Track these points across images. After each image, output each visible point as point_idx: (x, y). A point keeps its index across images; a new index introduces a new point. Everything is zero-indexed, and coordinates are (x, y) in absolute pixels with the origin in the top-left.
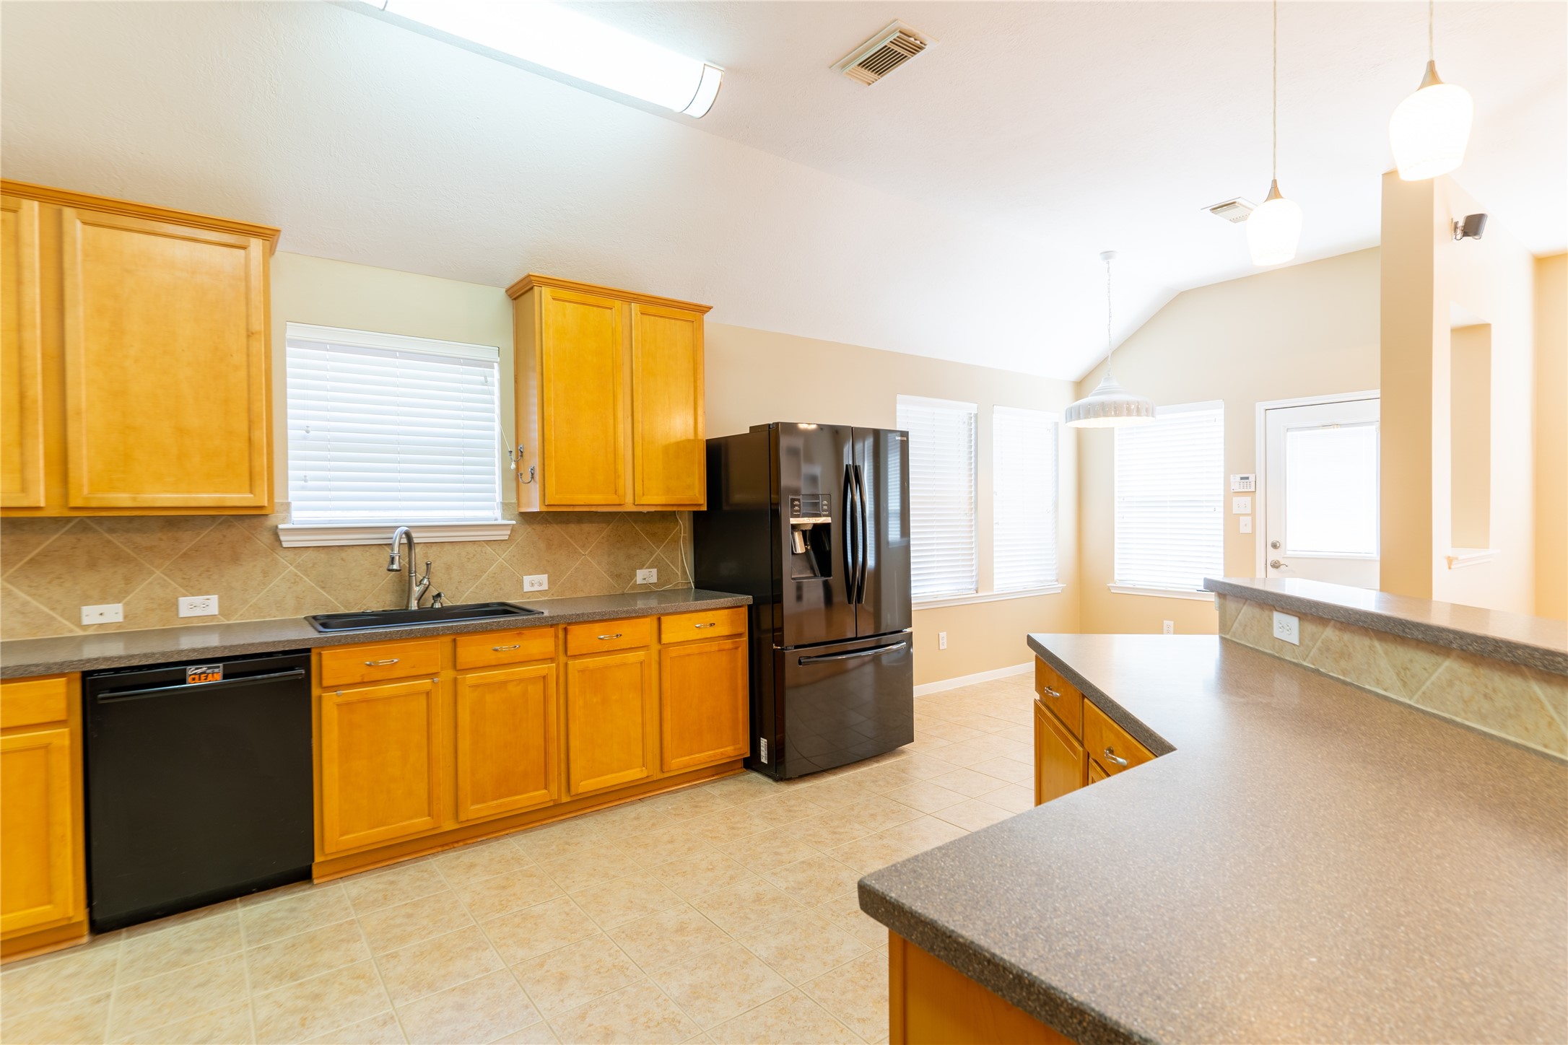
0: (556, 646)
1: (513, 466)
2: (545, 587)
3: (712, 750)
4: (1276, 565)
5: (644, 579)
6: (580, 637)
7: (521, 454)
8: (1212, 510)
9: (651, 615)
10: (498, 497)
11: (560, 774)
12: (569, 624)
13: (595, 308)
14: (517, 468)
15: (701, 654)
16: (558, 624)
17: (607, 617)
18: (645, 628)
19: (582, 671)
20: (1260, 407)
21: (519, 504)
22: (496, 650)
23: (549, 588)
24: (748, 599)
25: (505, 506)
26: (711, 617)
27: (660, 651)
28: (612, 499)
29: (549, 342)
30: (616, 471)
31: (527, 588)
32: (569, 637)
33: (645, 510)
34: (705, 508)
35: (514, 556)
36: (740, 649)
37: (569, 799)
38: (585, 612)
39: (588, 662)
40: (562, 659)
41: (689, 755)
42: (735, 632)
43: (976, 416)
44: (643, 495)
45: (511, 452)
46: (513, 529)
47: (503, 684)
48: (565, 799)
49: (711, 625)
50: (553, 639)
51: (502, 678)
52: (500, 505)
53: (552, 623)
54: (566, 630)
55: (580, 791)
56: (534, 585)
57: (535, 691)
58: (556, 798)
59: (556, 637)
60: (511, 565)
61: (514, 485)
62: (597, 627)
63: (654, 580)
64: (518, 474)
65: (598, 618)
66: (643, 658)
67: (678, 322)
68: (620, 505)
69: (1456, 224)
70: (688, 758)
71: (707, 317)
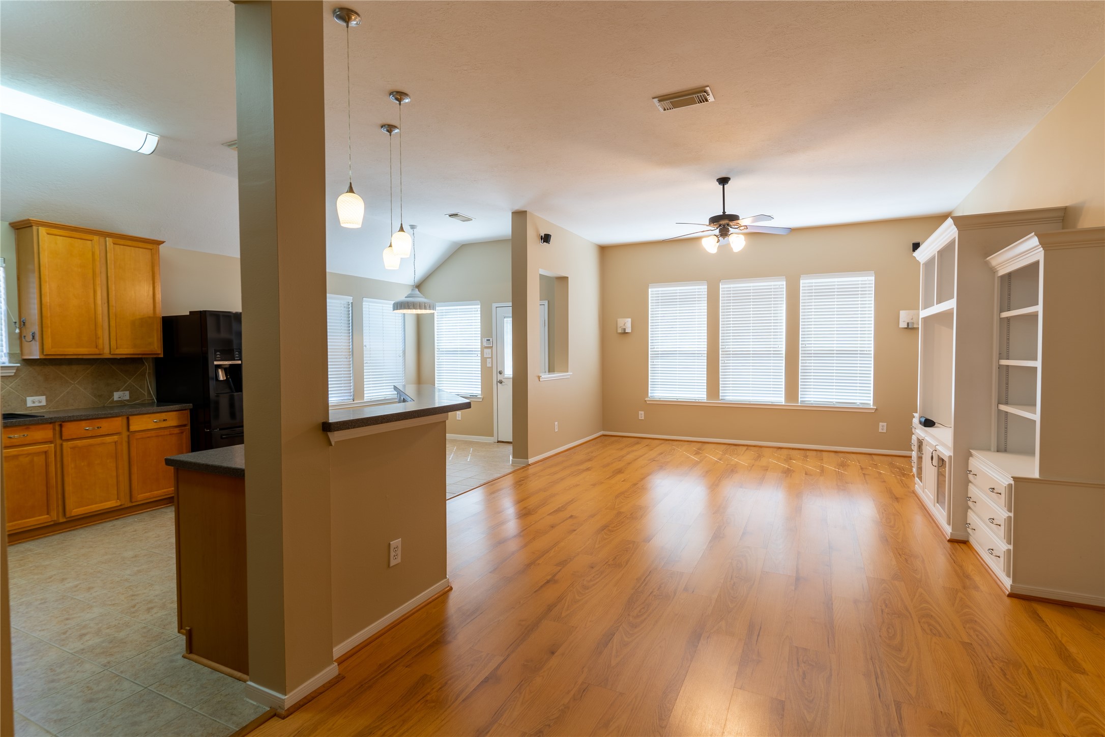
0: (54, 434)
1: (17, 331)
2: (44, 403)
3: (165, 489)
4: (501, 382)
5: (120, 397)
6: (70, 429)
7: (22, 324)
8: (476, 355)
9: (122, 416)
10: (5, 349)
11: (58, 506)
12: (63, 422)
13: (79, 240)
14: (21, 333)
15: (157, 436)
16: (55, 422)
17: (91, 417)
18: (117, 423)
19: (73, 448)
20: (494, 305)
21: (22, 354)
22: (10, 438)
23: (47, 404)
24: (191, 405)
25: (11, 355)
26: (164, 416)
27: (129, 436)
28: (93, 350)
29: (45, 258)
30: (96, 334)
31: (29, 404)
32: (64, 429)
33: (119, 357)
34: (162, 356)
35: (19, 385)
36: (185, 433)
37: (65, 520)
38: (75, 415)
39: (78, 443)
40: (58, 442)
41: (150, 492)
42: (180, 424)
43: (352, 303)
44: (117, 348)
45: (15, 322)
46: (18, 369)
47: (16, 457)
48: (62, 520)
49: (164, 420)
50: (52, 431)
51: (15, 453)
52: (7, 355)
53: (51, 421)
54: (61, 426)
55: (73, 514)
56: (35, 402)
57: (39, 461)
58: (56, 519)
59: (54, 429)
60: (17, 391)
61: (18, 342)
62: (83, 423)
63: (127, 397)
64: (21, 336)
65: (84, 418)
66: (116, 440)
67: (141, 250)
68: (100, 354)
69: (542, 236)
70: (149, 494)
71: (161, 247)
